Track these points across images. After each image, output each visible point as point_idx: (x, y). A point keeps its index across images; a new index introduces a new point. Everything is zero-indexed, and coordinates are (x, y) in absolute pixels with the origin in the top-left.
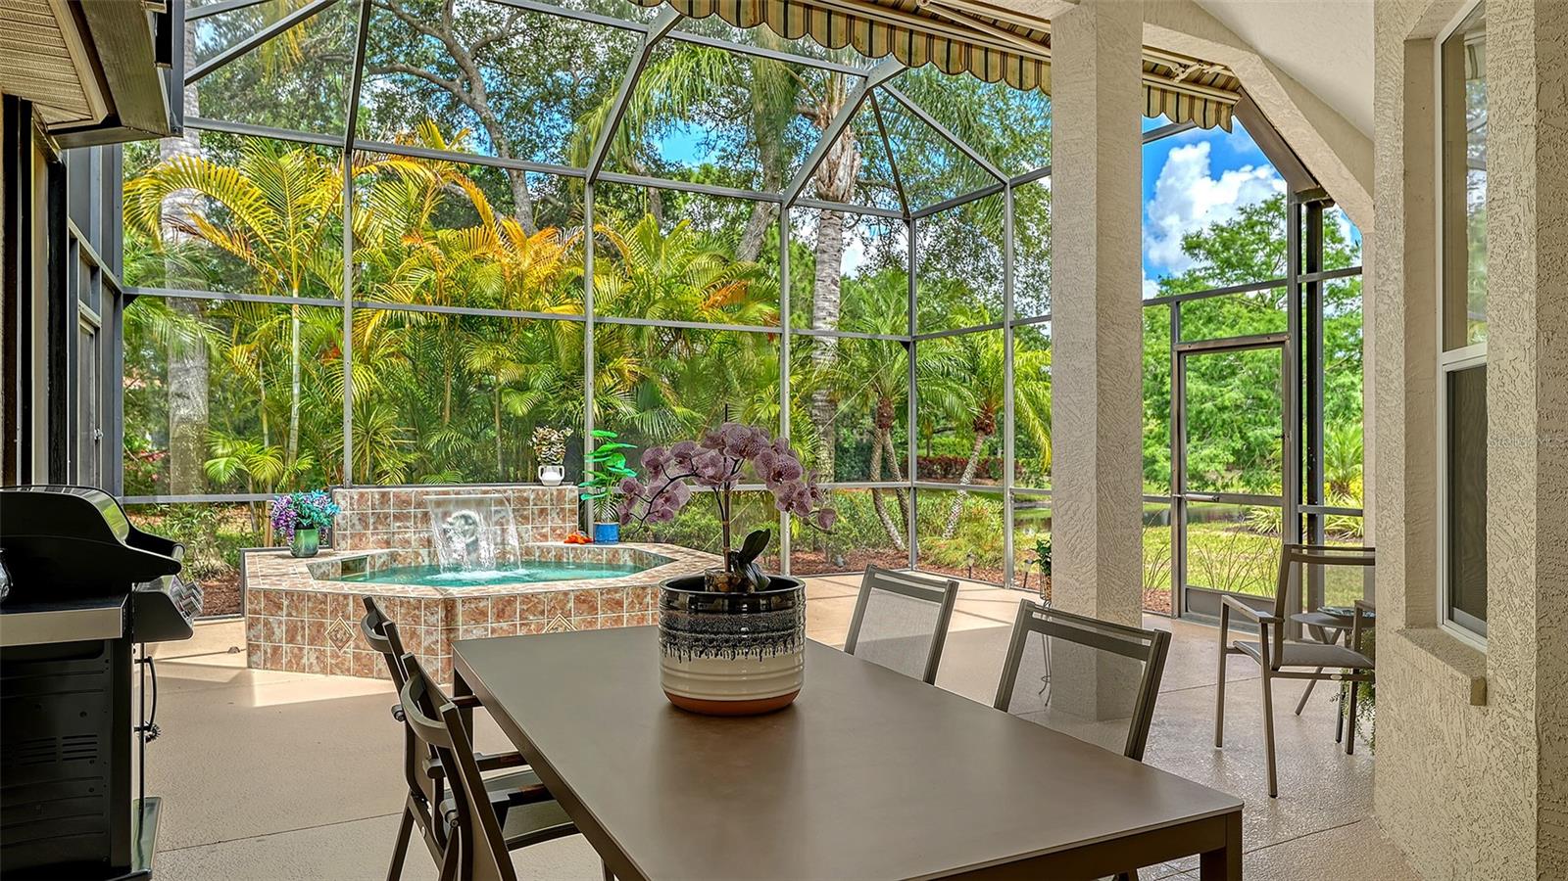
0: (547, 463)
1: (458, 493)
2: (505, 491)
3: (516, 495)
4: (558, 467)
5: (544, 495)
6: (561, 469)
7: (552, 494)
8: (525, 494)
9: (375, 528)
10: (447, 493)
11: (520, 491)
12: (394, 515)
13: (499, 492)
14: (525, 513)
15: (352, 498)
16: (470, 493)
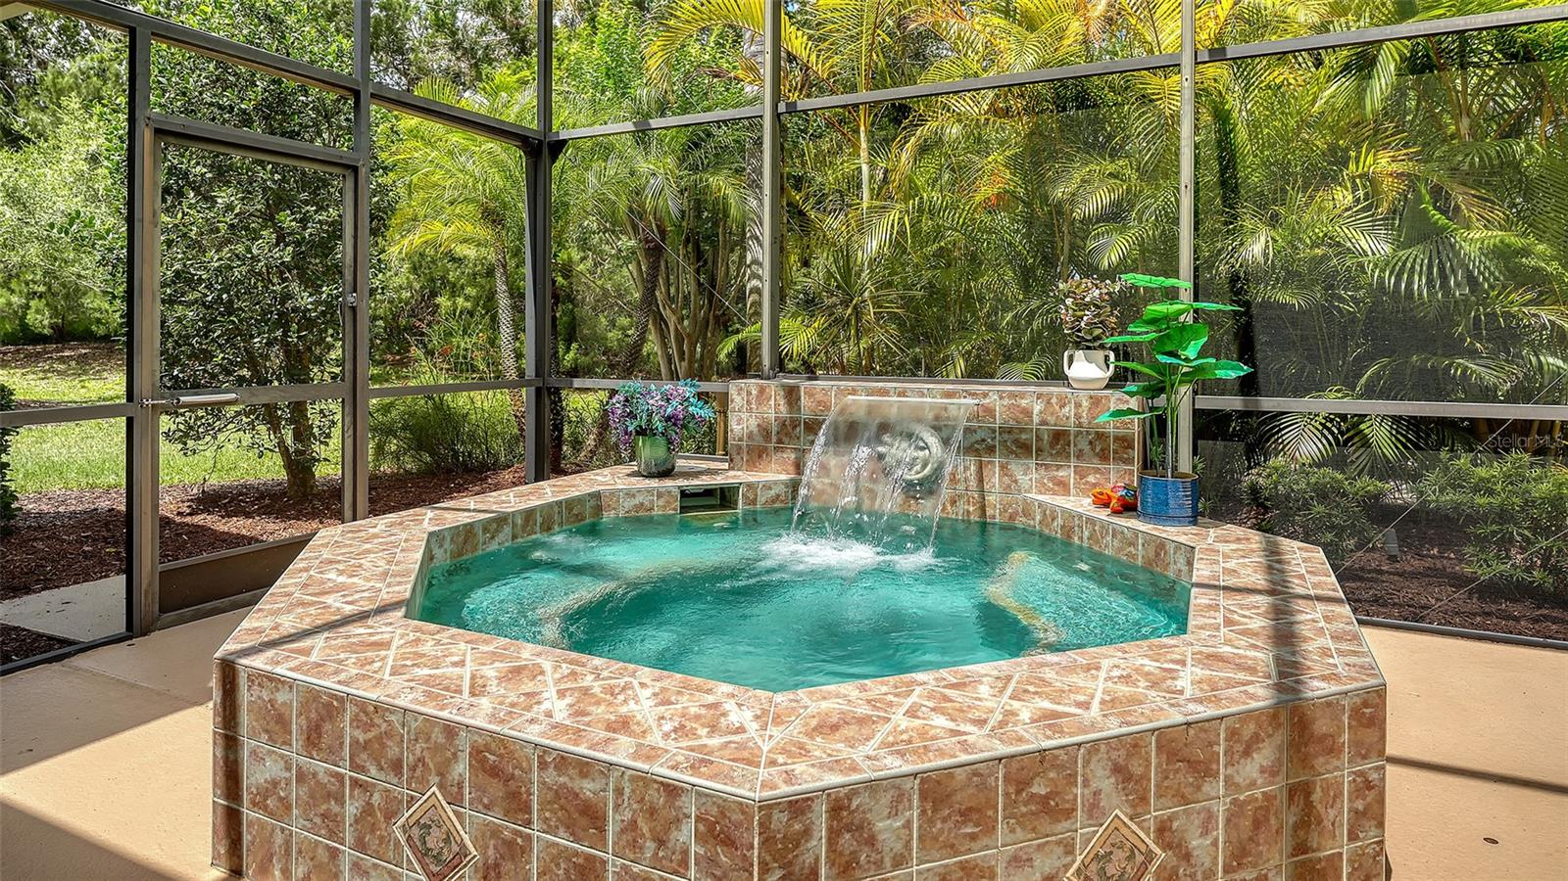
0: (1078, 345)
1: (902, 394)
2: (985, 395)
3: (1006, 402)
4: (1100, 354)
5: (1062, 406)
6: (1107, 358)
7: (1078, 405)
8: (1024, 403)
9: (780, 441)
10: (885, 392)
11: (1013, 395)
12: (805, 423)
13: (973, 395)
14: (1024, 437)
15: (749, 393)
16: (923, 395)
